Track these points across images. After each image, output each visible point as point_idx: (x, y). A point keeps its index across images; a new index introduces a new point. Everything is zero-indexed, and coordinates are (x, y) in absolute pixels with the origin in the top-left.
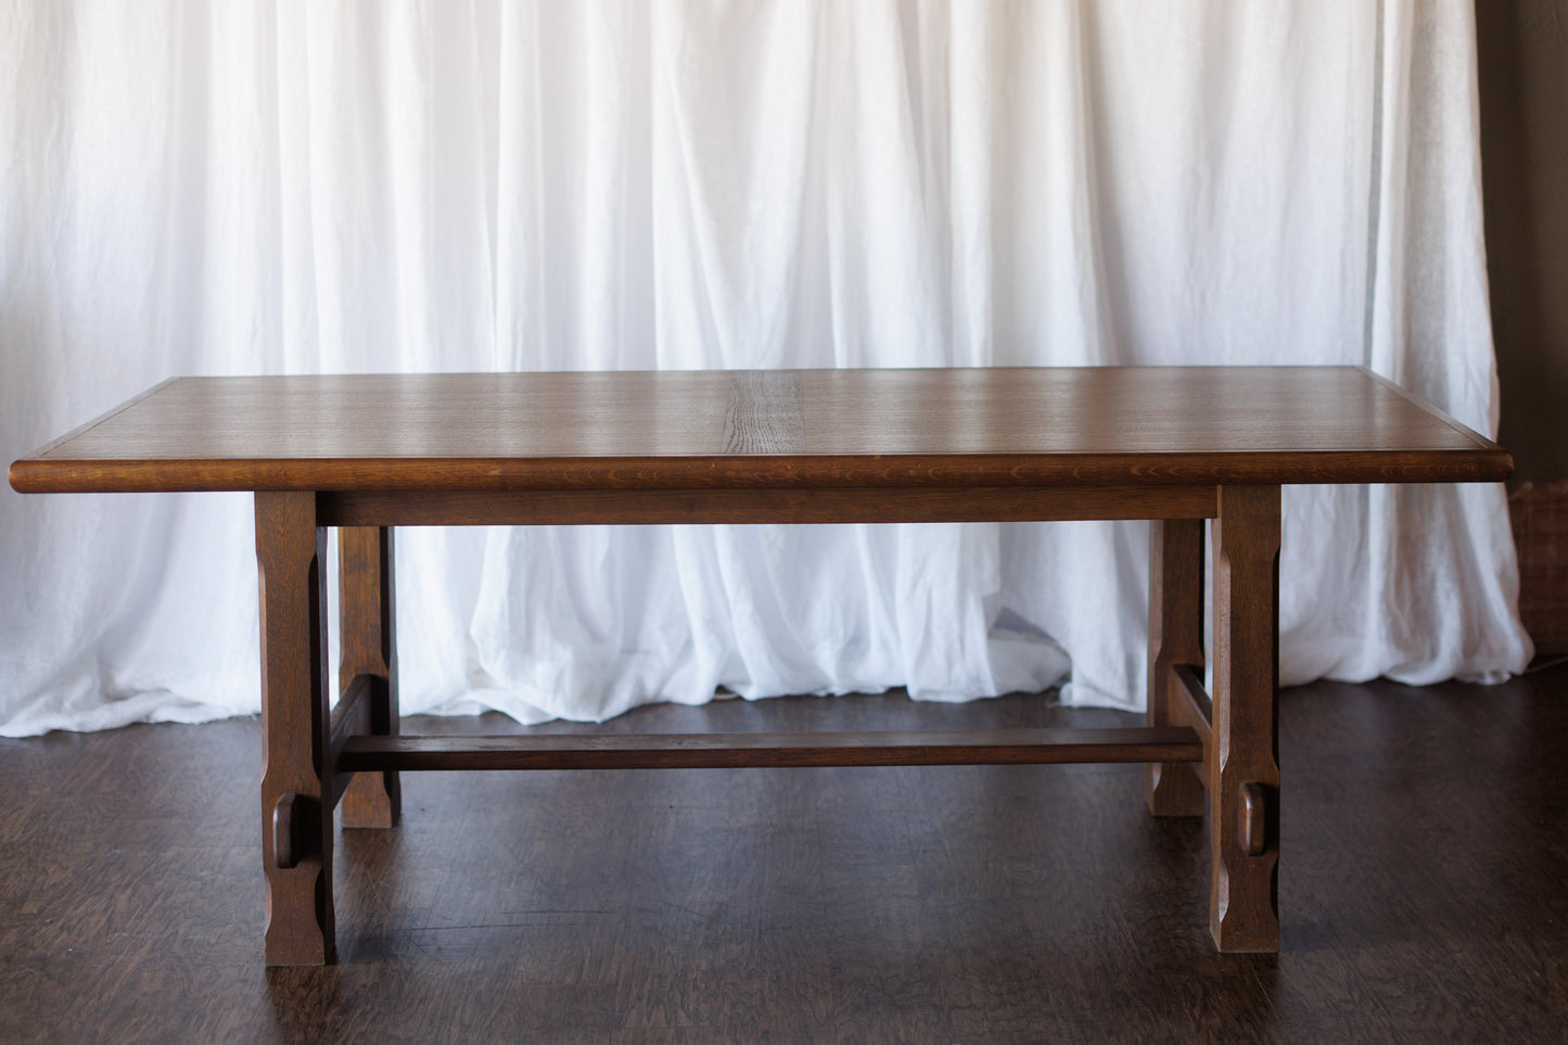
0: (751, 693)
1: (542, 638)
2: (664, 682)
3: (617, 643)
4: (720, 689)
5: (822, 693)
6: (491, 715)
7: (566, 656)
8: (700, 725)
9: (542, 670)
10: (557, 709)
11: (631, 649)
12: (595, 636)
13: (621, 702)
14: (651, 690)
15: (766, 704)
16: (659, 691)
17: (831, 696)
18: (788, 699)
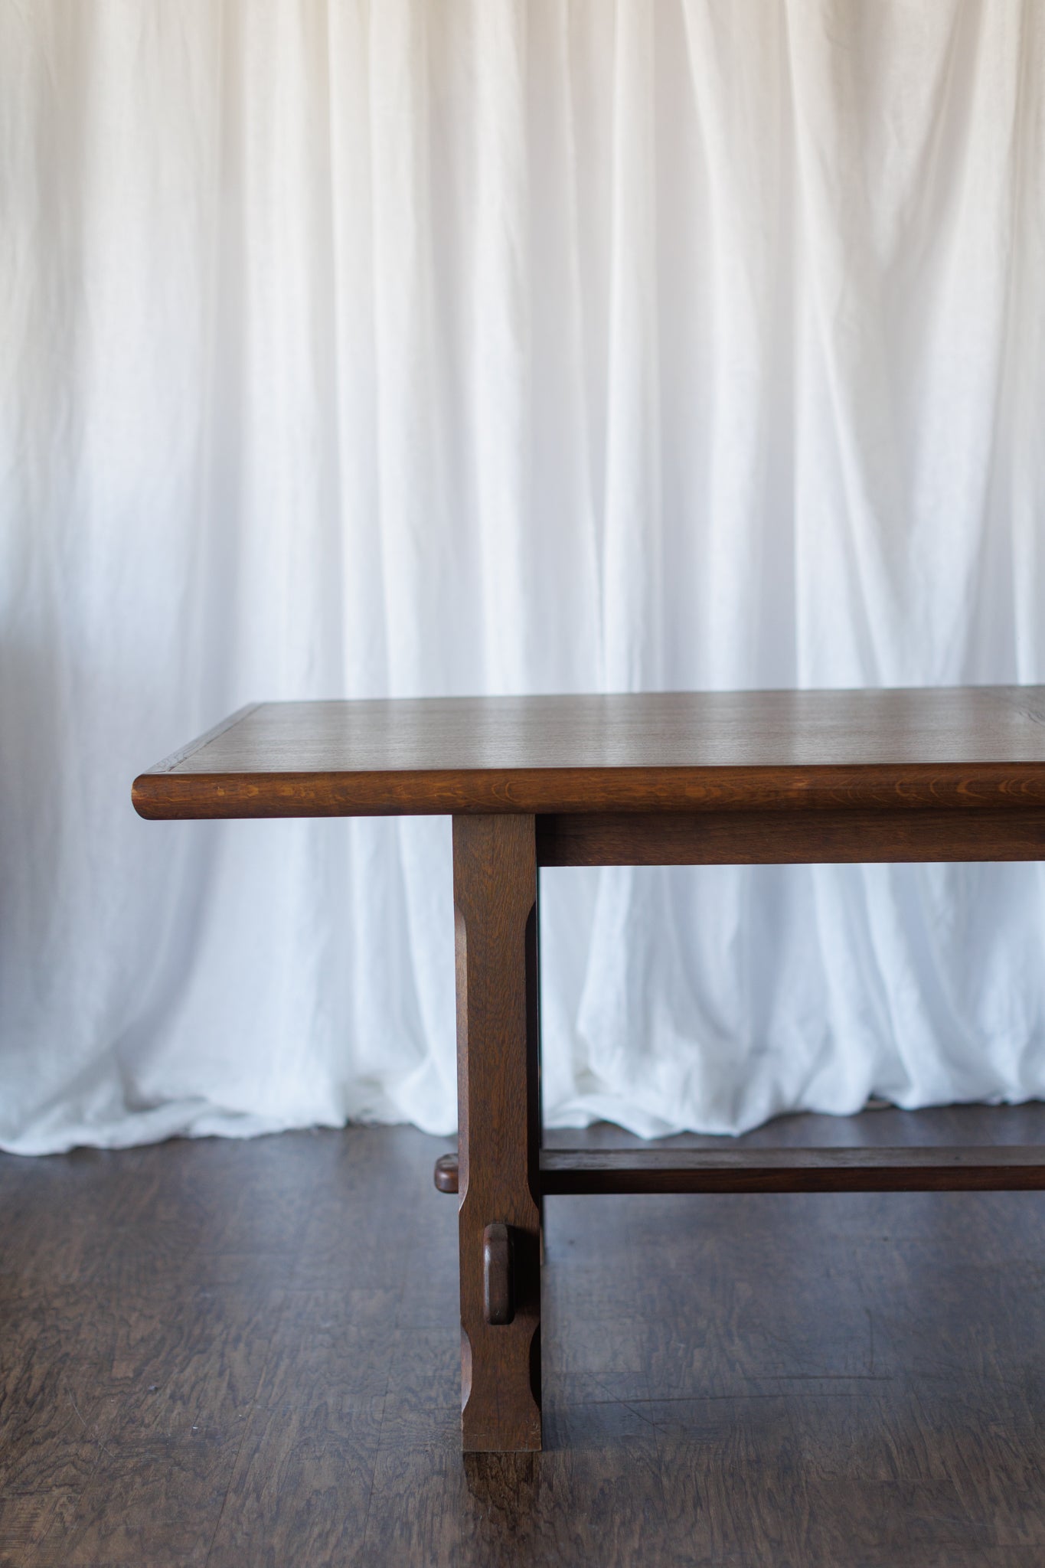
0: (911, 1099)
1: (663, 1032)
2: (805, 1083)
3: (746, 1040)
4: (872, 1098)
5: (996, 1100)
6: (601, 1126)
7: (691, 1054)
8: (848, 1138)
9: (665, 1072)
10: (687, 1117)
11: (760, 1049)
12: (718, 1031)
13: (757, 1111)
14: (790, 1095)
15: (930, 1113)
16: (798, 1098)
17: (1005, 1105)
18: (956, 1107)
